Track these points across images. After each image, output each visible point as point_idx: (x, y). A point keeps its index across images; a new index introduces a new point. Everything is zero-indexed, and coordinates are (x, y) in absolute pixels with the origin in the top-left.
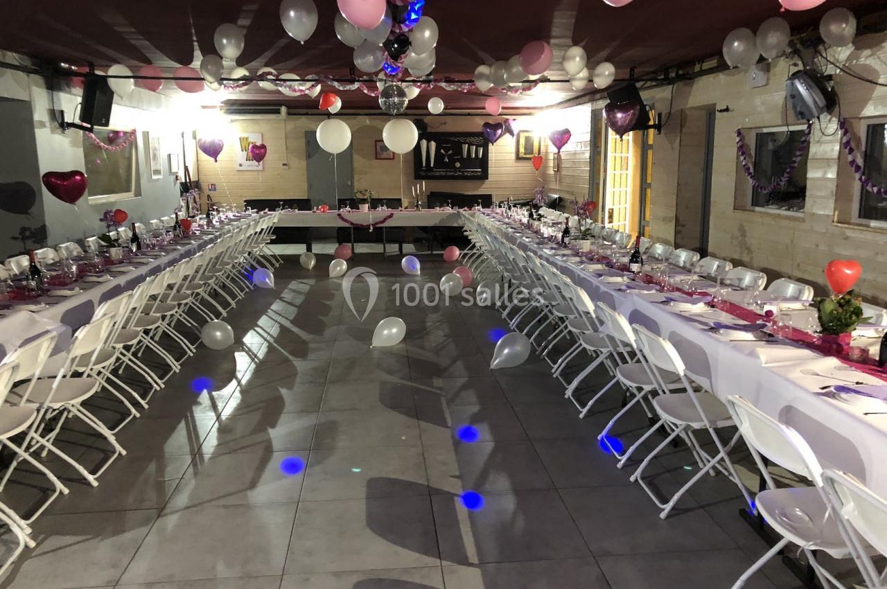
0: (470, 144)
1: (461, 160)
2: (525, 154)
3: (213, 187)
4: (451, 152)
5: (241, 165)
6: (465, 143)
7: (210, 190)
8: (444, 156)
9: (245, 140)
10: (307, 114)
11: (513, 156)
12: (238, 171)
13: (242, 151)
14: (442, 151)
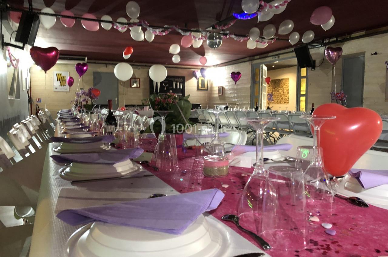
0: (177, 82)
1: (173, 89)
2: (201, 87)
3: (40, 100)
4: (167, 85)
5: (56, 88)
6: (174, 81)
7: (37, 102)
8: (164, 87)
9: (59, 75)
10: (95, 63)
11: (196, 88)
12: (55, 92)
13: (58, 80)
14: (164, 84)
